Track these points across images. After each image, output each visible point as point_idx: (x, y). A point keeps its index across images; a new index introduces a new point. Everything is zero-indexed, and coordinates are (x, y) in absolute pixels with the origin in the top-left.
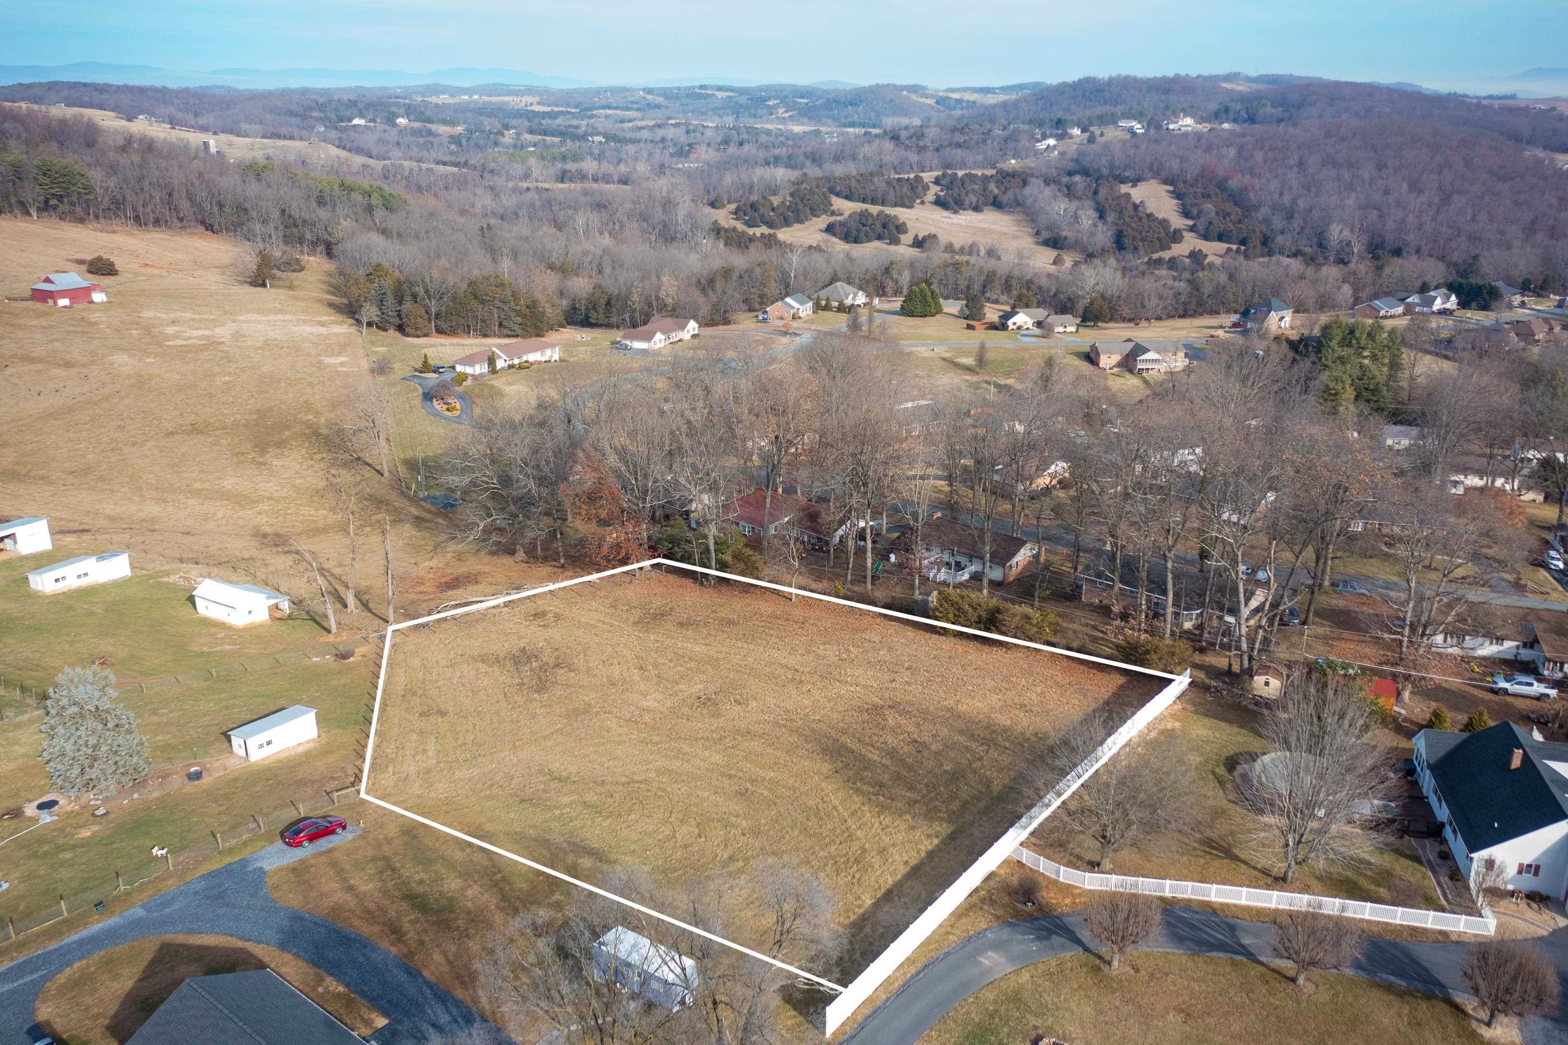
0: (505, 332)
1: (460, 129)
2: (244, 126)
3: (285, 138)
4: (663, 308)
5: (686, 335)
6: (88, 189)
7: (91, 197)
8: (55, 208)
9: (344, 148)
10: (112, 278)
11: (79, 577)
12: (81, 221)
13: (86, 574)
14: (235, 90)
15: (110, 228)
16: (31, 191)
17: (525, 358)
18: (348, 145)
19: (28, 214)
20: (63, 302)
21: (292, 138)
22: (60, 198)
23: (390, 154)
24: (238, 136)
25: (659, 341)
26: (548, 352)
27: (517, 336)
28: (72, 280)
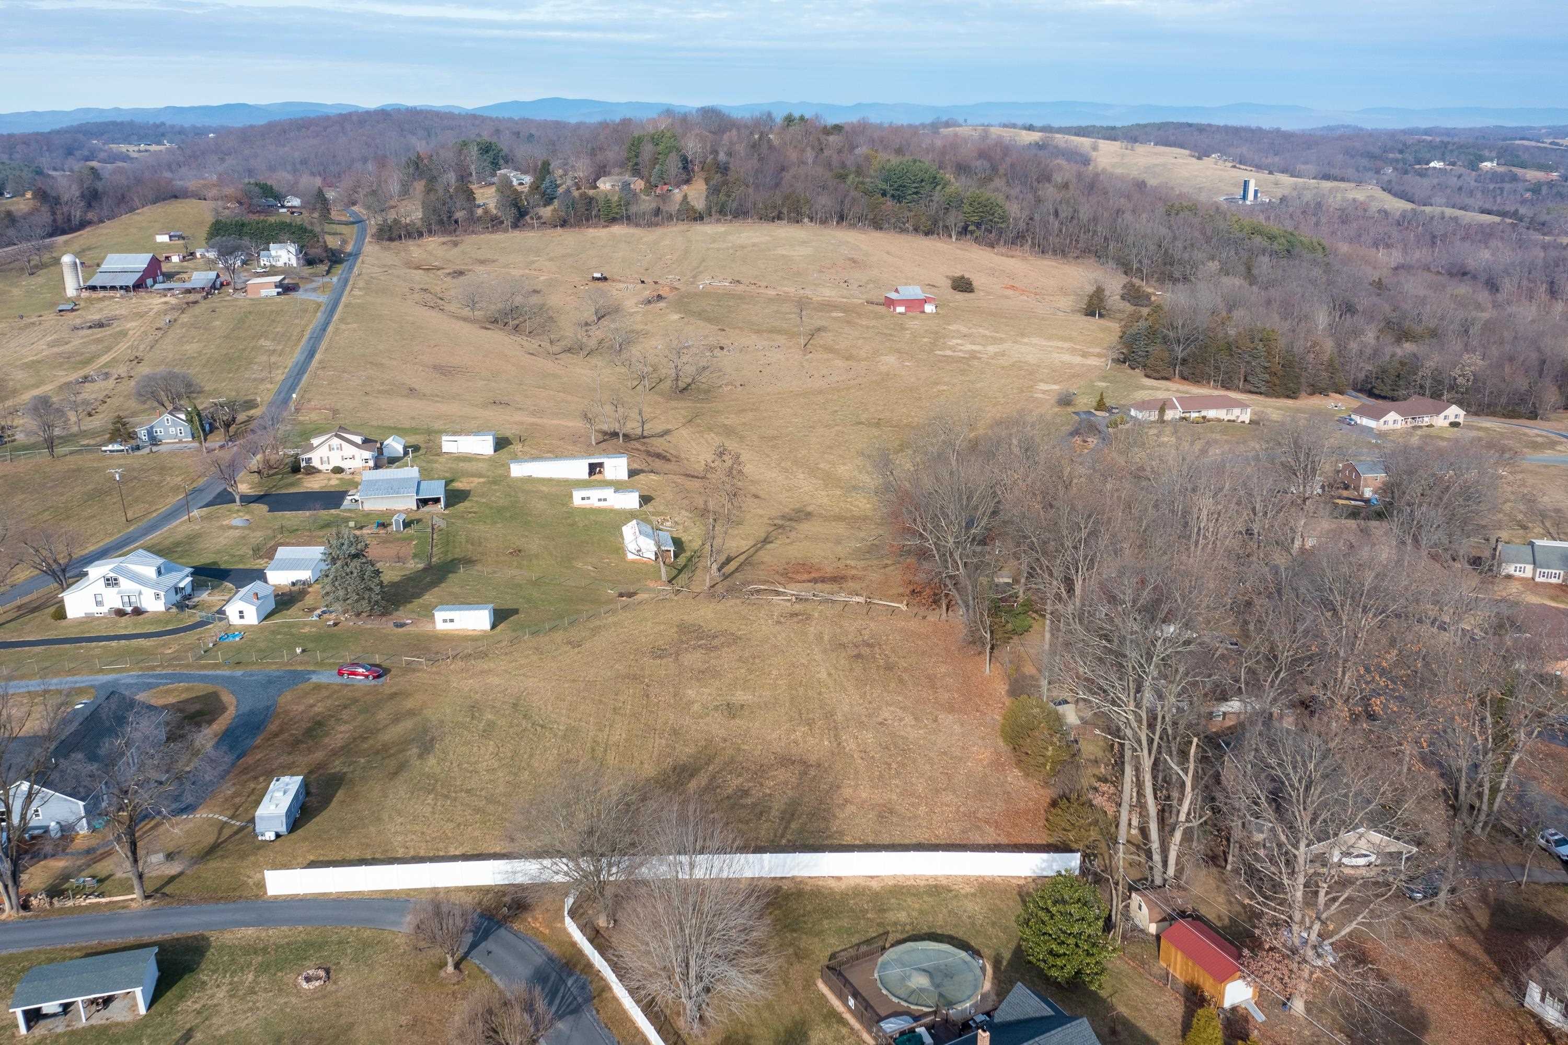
0: (1249, 387)
1: (1555, 175)
2: (1301, 167)
3: (1335, 179)
4: (1453, 387)
5: (1440, 421)
6: (1004, 218)
7: (1003, 226)
8: (972, 232)
9: (1390, 192)
10: (967, 295)
11: (600, 500)
12: (992, 246)
13: (605, 500)
14: (1361, 129)
15: (1010, 253)
16: (954, 219)
17: (1204, 413)
18: (1396, 188)
19: (950, 236)
20: (901, 309)
21: (1342, 180)
22: (978, 226)
23: (1433, 201)
24: (1292, 176)
25: (1393, 421)
26: (1237, 411)
27: (1261, 393)
28: (914, 292)
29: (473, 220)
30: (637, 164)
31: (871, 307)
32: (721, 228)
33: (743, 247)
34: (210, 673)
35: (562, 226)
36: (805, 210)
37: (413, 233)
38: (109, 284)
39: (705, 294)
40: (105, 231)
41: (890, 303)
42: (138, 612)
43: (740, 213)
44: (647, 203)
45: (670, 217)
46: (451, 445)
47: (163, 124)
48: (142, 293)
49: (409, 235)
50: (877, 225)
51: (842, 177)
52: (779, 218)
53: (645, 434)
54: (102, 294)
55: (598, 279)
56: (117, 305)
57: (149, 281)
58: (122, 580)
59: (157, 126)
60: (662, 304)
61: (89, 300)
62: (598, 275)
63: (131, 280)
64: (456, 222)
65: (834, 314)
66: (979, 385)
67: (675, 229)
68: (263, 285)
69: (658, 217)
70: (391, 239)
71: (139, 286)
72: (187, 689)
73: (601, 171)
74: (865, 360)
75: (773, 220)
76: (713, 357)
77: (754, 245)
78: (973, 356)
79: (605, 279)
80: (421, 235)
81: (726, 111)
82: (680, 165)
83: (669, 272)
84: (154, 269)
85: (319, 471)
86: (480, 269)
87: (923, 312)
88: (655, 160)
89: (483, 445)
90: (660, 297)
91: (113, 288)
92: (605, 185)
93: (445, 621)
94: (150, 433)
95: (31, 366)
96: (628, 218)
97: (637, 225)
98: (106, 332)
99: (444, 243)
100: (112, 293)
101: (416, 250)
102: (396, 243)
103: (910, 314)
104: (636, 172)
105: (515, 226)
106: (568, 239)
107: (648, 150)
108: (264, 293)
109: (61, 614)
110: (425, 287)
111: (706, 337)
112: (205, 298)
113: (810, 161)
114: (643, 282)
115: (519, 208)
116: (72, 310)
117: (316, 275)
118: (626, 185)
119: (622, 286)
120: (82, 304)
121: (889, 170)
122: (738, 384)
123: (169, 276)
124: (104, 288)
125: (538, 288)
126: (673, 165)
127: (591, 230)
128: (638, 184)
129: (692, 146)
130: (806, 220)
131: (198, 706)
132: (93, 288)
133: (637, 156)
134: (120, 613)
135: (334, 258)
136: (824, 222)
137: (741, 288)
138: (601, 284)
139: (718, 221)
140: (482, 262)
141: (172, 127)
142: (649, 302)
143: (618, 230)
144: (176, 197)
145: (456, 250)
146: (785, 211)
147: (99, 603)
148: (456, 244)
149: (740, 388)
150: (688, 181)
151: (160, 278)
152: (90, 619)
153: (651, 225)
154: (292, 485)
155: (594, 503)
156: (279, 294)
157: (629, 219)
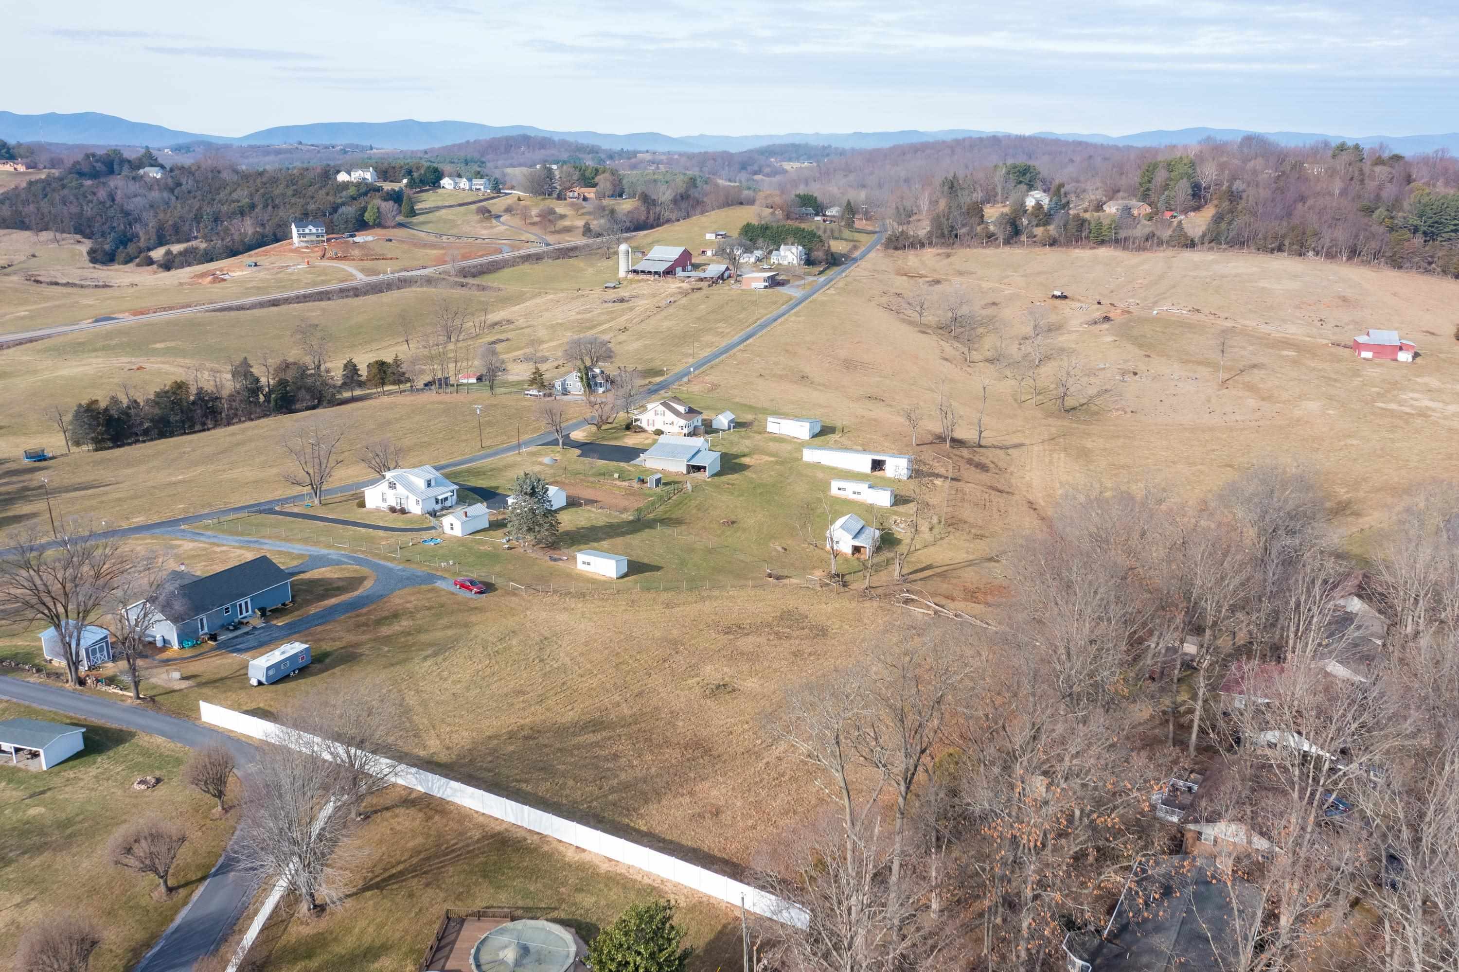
11: (854, 493)
13: (859, 493)
20: (1367, 355)
28: (1390, 337)
29: (972, 235)
30: (1148, 189)
31: (1334, 350)
32: (1210, 256)
33: (1223, 277)
34: (381, 562)
35: (1051, 245)
36: (1312, 242)
37: (917, 244)
38: (647, 270)
39: (1156, 320)
40: (677, 228)
41: (1357, 347)
42: (403, 511)
43: (1238, 243)
44: (1143, 228)
45: (1160, 243)
46: (776, 426)
47: (830, 146)
48: (669, 278)
49: (912, 246)
50: (1397, 263)
51: (1369, 211)
52: (1280, 249)
53: (983, 443)
54: (642, 276)
55: (1056, 297)
56: (650, 286)
57: (679, 270)
58: (398, 485)
59: (824, 148)
60: (1106, 326)
61: (631, 281)
62: (1058, 293)
63: (662, 267)
64: (956, 236)
65: (1285, 353)
66: (1398, 445)
67: (1162, 254)
68: (755, 279)
69: (1151, 241)
70: (896, 248)
71: (669, 272)
72: (355, 571)
73: (1113, 193)
74: (1284, 402)
75: (1272, 251)
76: (1123, 381)
77: (1236, 275)
78: (1423, 414)
79: (1064, 297)
80: (922, 245)
81: (1272, 139)
82: (1190, 191)
83: (1133, 297)
84: (684, 261)
85: (644, 431)
86: (957, 280)
87: (1396, 360)
88: (1166, 187)
89: (801, 430)
90: (1107, 319)
91: (649, 273)
92: (1111, 209)
93: (584, 563)
94: (563, 384)
95: (553, 327)
96: (1117, 241)
97: (1125, 248)
98: (625, 305)
99: (939, 254)
100: (648, 277)
101: (912, 259)
102: (900, 252)
103: (1378, 361)
104: (1145, 197)
105: (1007, 242)
106: (1051, 257)
107: (1161, 176)
108: (754, 285)
109: (362, 505)
110: (899, 291)
111: (1125, 361)
112: (710, 286)
113: (1337, 192)
114: (1099, 303)
115: (1016, 227)
116: (614, 287)
117: (810, 274)
118: (1127, 210)
119: (1078, 305)
120: (625, 283)
121: (1425, 205)
122: (1129, 410)
123: (696, 267)
124: (643, 272)
125: (997, 301)
126: (1182, 189)
127: (1077, 251)
128: (1141, 209)
129: (1208, 173)
130: (1311, 253)
131: (344, 583)
132: (635, 272)
133: (1150, 182)
134: (393, 510)
135: (834, 261)
136: (1331, 255)
137: (1200, 317)
138: (1058, 302)
139: (1211, 249)
140: (961, 273)
141: (836, 149)
142: (1095, 323)
143: (1103, 252)
144: (741, 204)
145: (946, 261)
146: (1287, 243)
147: (384, 500)
148: (948, 256)
149: (1129, 415)
150: (1197, 209)
151: (689, 268)
152: (378, 510)
153: (1140, 249)
154: (616, 438)
155: (848, 494)
156: (766, 287)
157: (1120, 242)
